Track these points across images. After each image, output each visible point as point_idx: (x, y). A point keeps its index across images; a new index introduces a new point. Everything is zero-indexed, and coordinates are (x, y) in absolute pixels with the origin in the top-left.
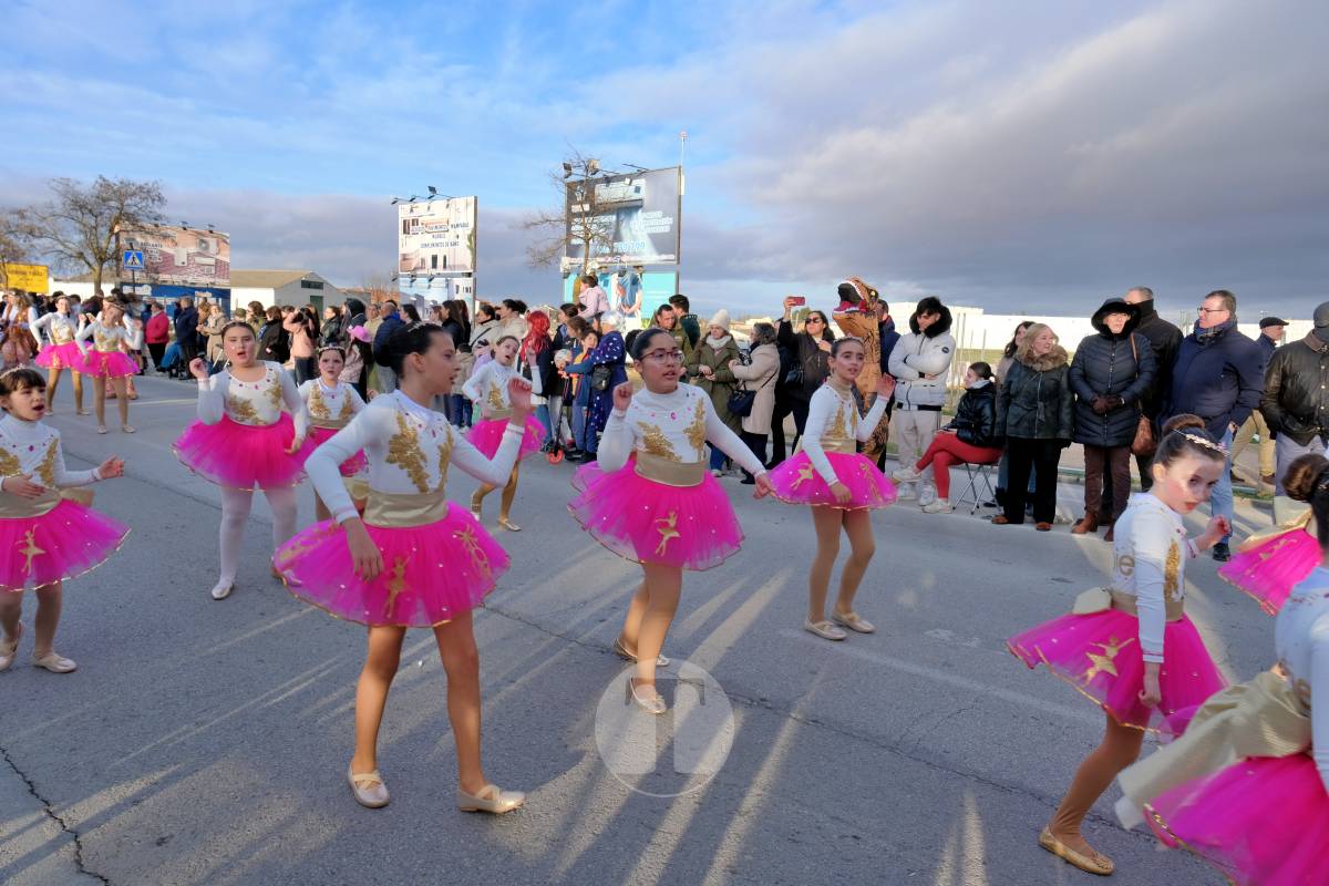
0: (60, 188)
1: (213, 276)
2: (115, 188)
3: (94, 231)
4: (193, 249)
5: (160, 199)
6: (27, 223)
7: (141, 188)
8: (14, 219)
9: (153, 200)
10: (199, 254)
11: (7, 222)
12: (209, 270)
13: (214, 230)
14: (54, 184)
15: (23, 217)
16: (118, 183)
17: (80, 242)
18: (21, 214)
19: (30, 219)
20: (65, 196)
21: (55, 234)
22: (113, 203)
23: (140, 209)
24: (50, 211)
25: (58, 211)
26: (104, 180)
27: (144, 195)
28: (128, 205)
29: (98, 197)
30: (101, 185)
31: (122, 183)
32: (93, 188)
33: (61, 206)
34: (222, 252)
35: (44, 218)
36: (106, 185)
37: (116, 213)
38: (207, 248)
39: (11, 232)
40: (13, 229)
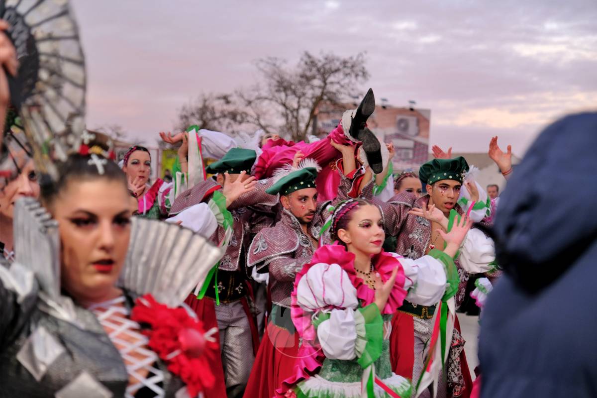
0: (268, 69)
1: (412, 161)
2: (320, 65)
3: (295, 114)
4: (392, 130)
5: (364, 74)
6: (230, 108)
7: (345, 63)
8: (219, 106)
9: (357, 75)
10: (398, 136)
11: (213, 108)
12: (407, 154)
13: (415, 107)
14: (262, 65)
15: (228, 102)
16: (321, 58)
17: (280, 127)
18: (226, 99)
19: (234, 103)
20: (271, 77)
21: (258, 119)
22: (317, 82)
23: (342, 86)
24: (256, 94)
25: (264, 93)
26: (309, 57)
27: (348, 71)
28: (332, 83)
29: (302, 76)
30: (306, 63)
31: (326, 59)
32: (299, 66)
33: (266, 88)
34: (423, 133)
35: (249, 103)
36: (311, 63)
37: (318, 92)
38: (406, 128)
39: (215, 119)
40: (218, 115)
